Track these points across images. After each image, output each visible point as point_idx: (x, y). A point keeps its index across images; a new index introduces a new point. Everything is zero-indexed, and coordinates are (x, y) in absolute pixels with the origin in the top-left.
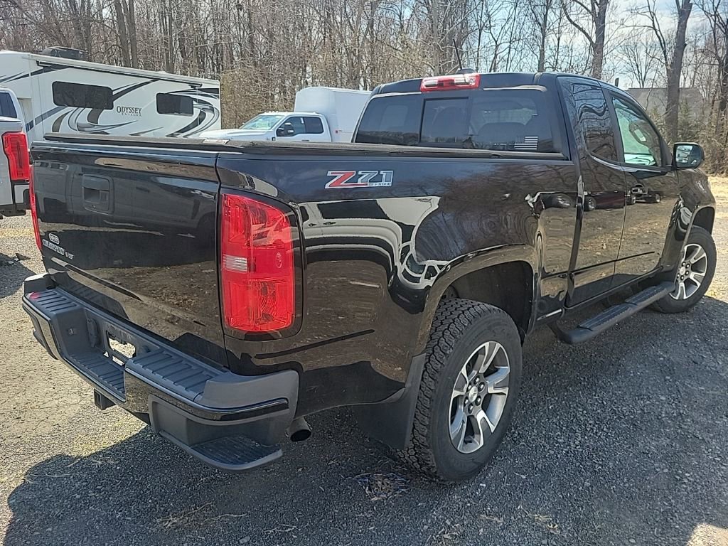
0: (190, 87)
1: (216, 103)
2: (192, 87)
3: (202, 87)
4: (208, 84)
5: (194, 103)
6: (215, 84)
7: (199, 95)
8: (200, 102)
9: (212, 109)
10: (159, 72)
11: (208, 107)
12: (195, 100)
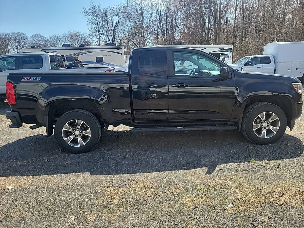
0: (219, 49)
1: (230, 54)
2: (220, 49)
3: (224, 49)
4: (227, 47)
5: (221, 55)
6: (231, 47)
7: (223, 52)
8: (223, 54)
9: (228, 57)
10: (210, 45)
11: (227, 56)
12: (221, 54)
